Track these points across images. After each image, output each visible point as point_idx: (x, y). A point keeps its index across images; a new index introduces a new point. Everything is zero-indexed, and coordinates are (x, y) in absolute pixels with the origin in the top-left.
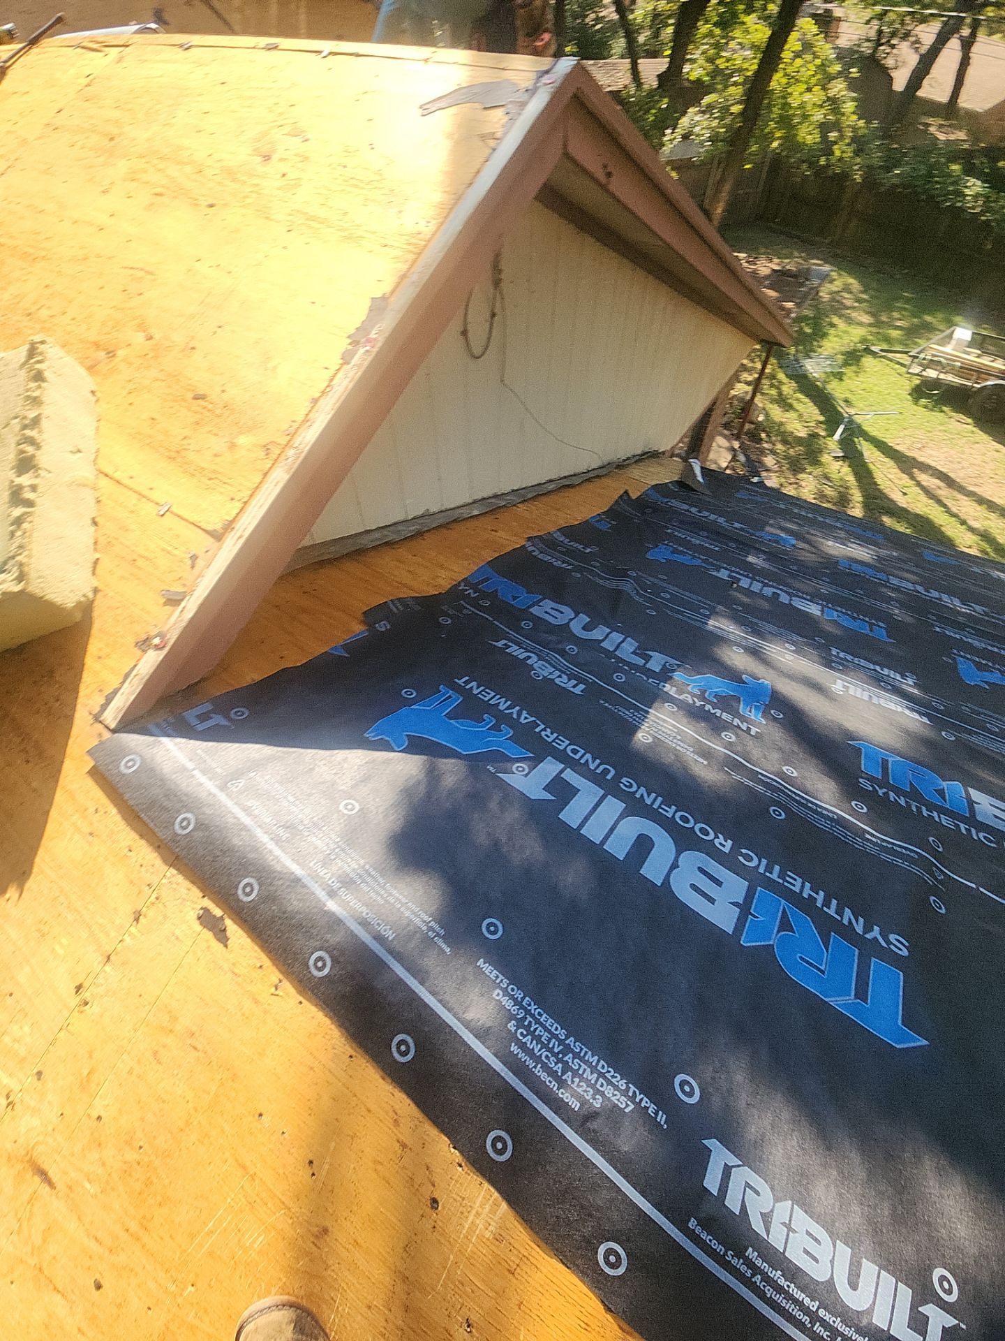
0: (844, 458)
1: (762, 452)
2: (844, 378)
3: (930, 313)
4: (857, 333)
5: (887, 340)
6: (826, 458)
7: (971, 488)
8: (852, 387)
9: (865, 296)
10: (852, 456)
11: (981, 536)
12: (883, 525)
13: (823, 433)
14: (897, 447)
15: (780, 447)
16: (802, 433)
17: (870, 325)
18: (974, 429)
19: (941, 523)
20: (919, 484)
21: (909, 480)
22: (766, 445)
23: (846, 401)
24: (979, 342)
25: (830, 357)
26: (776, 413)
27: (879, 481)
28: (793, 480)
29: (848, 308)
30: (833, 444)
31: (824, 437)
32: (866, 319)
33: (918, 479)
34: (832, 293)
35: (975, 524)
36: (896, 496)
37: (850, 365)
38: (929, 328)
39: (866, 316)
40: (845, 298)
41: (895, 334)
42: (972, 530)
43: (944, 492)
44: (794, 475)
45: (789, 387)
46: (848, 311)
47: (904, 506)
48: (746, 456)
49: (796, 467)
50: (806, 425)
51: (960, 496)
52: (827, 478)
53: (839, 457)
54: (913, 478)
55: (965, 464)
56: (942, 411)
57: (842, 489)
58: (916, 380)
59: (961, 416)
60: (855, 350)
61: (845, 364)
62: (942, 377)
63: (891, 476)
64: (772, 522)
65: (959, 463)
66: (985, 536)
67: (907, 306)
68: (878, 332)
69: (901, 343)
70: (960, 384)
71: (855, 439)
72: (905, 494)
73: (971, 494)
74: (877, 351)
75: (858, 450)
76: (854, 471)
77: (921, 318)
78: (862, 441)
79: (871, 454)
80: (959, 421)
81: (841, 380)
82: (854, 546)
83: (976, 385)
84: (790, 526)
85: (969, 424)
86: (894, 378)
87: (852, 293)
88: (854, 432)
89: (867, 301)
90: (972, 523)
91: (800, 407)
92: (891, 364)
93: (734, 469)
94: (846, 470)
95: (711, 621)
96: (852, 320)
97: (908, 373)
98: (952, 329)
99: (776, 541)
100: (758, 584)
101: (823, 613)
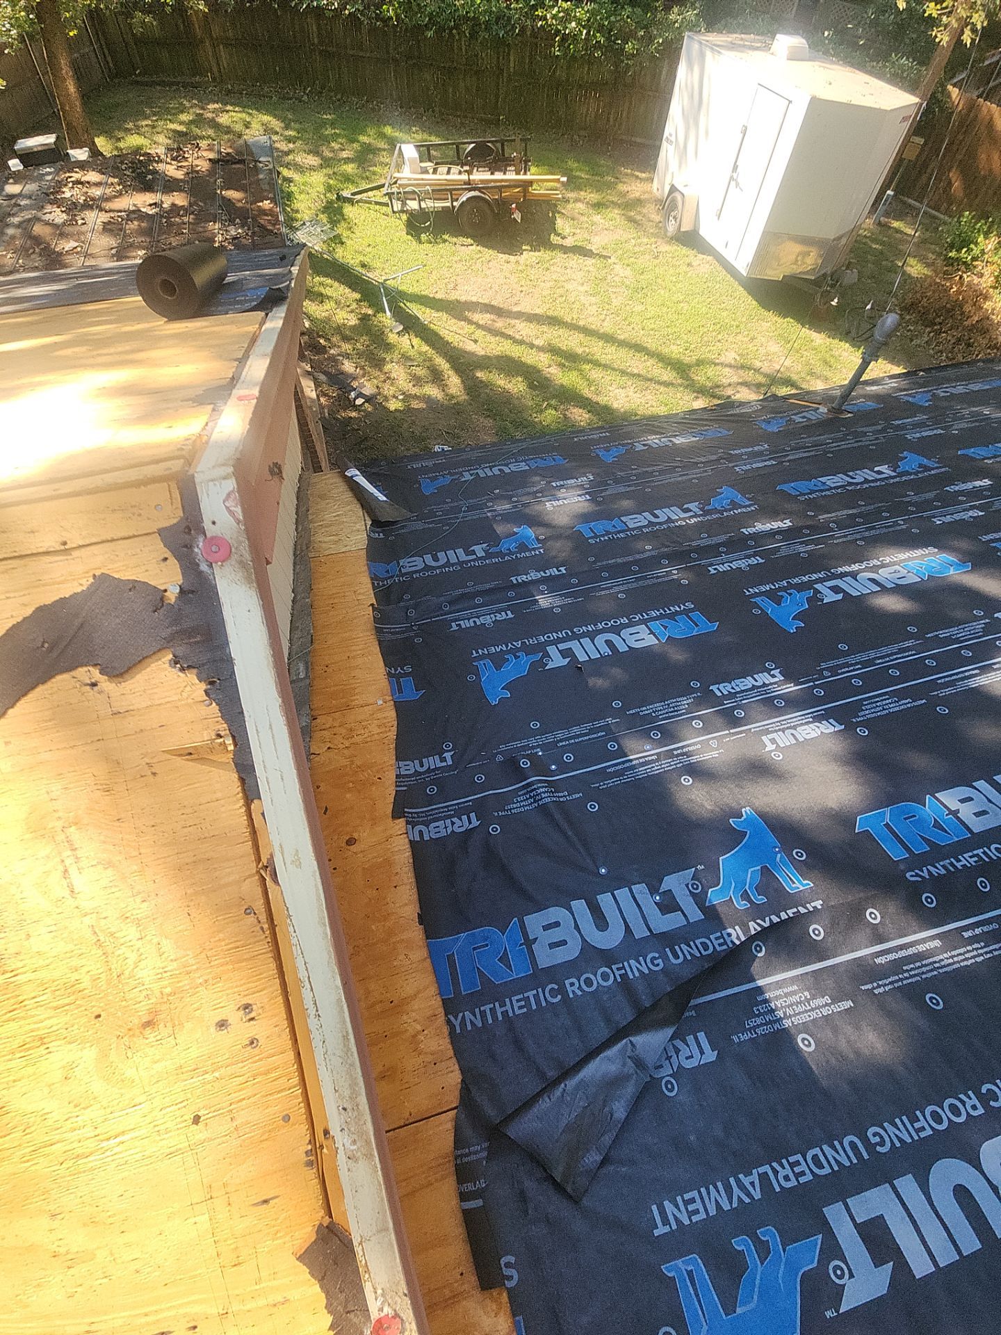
0: (406, 330)
1: (333, 359)
2: (344, 240)
3: (363, 132)
4: (318, 180)
5: (347, 179)
6: (392, 338)
7: (515, 309)
8: (357, 247)
9: (292, 133)
10: (411, 325)
11: (551, 351)
12: (481, 382)
13: (370, 312)
14: (438, 296)
15: (346, 347)
16: (353, 321)
17: (321, 166)
18: (479, 248)
19: (518, 355)
20: (478, 326)
21: (469, 326)
22: (332, 351)
23: (363, 266)
24: (426, 152)
25: (315, 221)
26: (316, 310)
27: (448, 339)
28: (383, 377)
29: (287, 153)
30: (387, 318)
32: (312, 160)
33: (474, 320)
35: (540, 342)
36: (470, 347)
37: (339, 221)
38: (368, 150)
39: (310, 157)
40: (275, 142)
41: (350, 168)
42: (540, 349)
43: (500, 324)
44: (380, 370)
46: (291, 157)
47: (483, 353)
48: (325, 373)
49: (375, 361)
50: (349, 309)
51: (513, 322)
52: (408, 358)
53: (402, 331)
54: (470, 322)
55: (496, 287)
56: (445, 241)
57: (427, 364)
58: (404, 217)
59: (461, 239)
60: (330, 203)
61: (334, 223)
62: (423, 205)
63: (454, 328)
64: (489, 514)
65: (491, 288)
66: (553, 350)
67: (337, 131)
68: (334, 173)
69: (363, 178)
70: (443, 207)
71: (402, 305)
72: (476, 341)
73: (519, 315)
74: (349, 196)
75: (410, 315)
76: (422, 339)
77: (358, 142)
78: (408, 304)
79: (424, 314)
80: (462, 245)
81: (343, 243)
82: (562, 493)
83: (455, 204)
84: (504, 507)
85: (472, 245)
86: (384, 221)
87: (277, 133)
88: (396, 299)
89: (298, 138)
90: (536, 342)
91: (328, 291)
92: (372, 206)
93: (325, 395)
94: (416, 341)
95: (631, 757)
96: (301, 167)
97: (394, 212)
98: (397, 148)
99: (523, 547)
100: (586, 641)
101: (654, 635)
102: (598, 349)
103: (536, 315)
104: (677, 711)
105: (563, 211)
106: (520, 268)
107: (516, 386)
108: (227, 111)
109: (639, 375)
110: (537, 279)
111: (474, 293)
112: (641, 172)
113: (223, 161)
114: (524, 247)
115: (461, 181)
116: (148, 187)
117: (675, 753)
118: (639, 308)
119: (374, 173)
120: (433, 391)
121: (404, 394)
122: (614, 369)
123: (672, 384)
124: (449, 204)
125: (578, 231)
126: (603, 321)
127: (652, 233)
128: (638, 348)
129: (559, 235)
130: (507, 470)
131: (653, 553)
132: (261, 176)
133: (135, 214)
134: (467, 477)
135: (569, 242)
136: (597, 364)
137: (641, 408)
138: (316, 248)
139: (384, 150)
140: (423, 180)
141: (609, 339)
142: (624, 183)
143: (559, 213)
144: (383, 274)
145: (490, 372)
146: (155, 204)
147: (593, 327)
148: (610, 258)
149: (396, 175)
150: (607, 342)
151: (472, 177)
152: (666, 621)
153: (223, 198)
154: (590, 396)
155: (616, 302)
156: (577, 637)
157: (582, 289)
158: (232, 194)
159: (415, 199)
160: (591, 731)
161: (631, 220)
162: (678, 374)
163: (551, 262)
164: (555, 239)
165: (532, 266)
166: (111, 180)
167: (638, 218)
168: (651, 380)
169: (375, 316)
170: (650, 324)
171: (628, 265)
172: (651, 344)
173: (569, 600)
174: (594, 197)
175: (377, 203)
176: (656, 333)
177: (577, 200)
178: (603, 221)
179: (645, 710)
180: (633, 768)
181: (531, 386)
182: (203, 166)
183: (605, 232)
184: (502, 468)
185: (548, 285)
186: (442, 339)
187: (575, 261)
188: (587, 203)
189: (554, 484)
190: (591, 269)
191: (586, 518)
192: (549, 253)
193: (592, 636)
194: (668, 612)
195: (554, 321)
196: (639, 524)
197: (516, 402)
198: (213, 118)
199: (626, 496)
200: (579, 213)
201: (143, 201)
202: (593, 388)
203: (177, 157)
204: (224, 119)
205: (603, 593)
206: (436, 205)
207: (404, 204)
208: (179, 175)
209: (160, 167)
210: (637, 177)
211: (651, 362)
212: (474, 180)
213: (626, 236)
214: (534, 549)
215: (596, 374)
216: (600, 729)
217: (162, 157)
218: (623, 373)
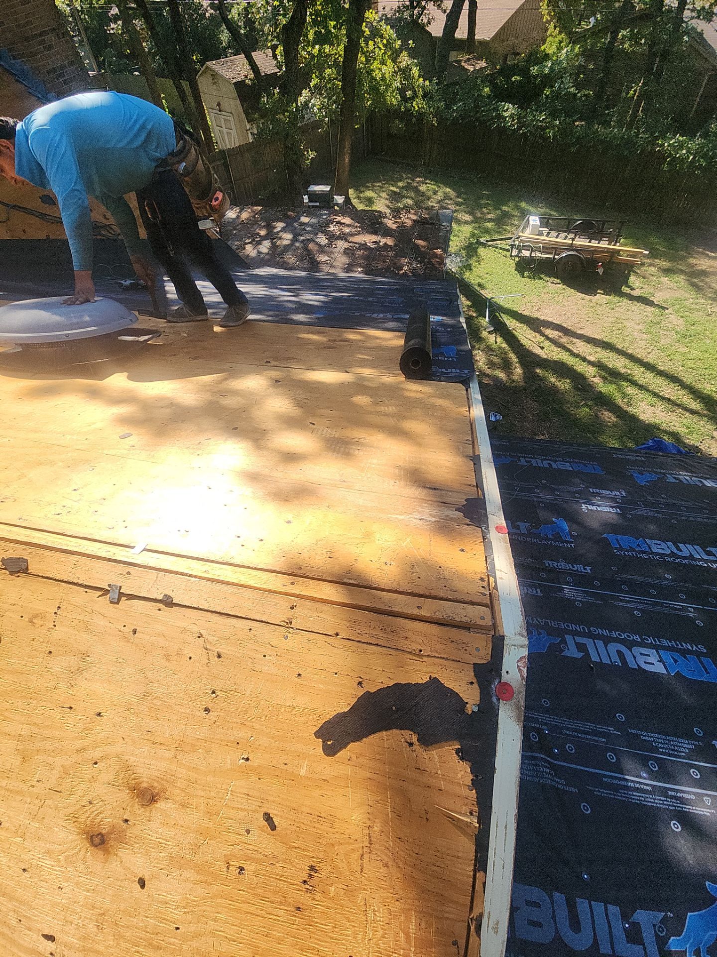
0: (495, 331)
2: (472, 268)
3: (506, 204)
4: (467, 230)
5: (487, 231)
6: (484, 334)
7: (579, 332)
8: (479, 273)
9: (460, 200)
10: (500, 328)
12: (538, 376)
13: (475, 315)
14: (524, 313)
17: (472, 222)
18: (564, 286)
19: (572, 363)
20: (548, 338)
21: (541, 337)
23: (480, 285)
24: (545, 222)
25: (457, 254)
27: (523, 342)
30: (485, 321)
32: (468, 218)
33: (546, 334)
34: (439, 202)
35: (591, 358)
36: (537, 351)
37: (473, 256)
38: (506, 215)
39: (468, 216)
40: (448, 204)
41: (490, 225)
42: (590, 363)
43: (564, 340)
46: (456, 214)
47: (546, 357)
51: (575, 340)
52: (491, 350)
53: (492, 331)
54: (543, 334)
55: (569, 314)
56: (542, 278)
57: (503, 356)
58: (517, 259)
59: (553, 279)
60: (471, 244)
61: (469, 256)
62: (533, 255)
63: (529, 337)
64: (535, 499)
65: (565, 314)
66: (600, 365)
67: (489, 202)
68: (479, 227)
69: (497, 232)
70: (546, 258)
71: (497, 314)
72: (542, 348)
73: (581, 337)
74: (485, 242)
75: (502, 322)
76: (504, 339)
77: (501, 209)
78: (502, 315)
79: (511, 323)
80: (553, 283)
81: (471, 269)
82: (596, 500)
83: (556, 257)
84: (547, 497)
85: (559, 284)
86: (502, 260)
87: (451, 199)
88: (495, 310)
89: (463, 203)
90: (588, 358)
92: (497, 250)
94: (499, 339)
95: (627, 777)
96: (460, 221)
97: (511, 256)
98: (527, 218)
99: (557, 537)
100: (600, 644)
101: (664, 663)
102: (638, 373)
103: (594, 338)
104: (677, 751)
105: (638, 271)
106: (591, 305)
107: (564, 385)
108: (426, 183)
109: (669, 400)
110: (603, 314)
111: (551, 316)
112: (711, 252)
113: (421, 222)
114: (599, 291)
115: (565, 243)
116: (374, 232)
117: (670, 793)
118: (685, 350)
119: (505, 230)
120: (501, 375)
121: (480, 371)
122: (648, 391)
123: (699, 413)
124: (551, 256)
125: (646, 286)
126: (649, 353)
127: (710, 297)
128: (674, 379)
129: (629, 287)
130: (554, 466)
131: (672, 583)
132: (441, 234)
133: (363, 246)
134: (523, 462)
135: (635, 293)
136: (634, 383)
137: (664, 425)
138: (453, 270)
139: (516, 216)
140: (538, 239)
141: (650, 367)
142: (695, 258)
143: (634, 272)
144: (491, 292)
145: (547, 371)
146: (376, 242)
147: (639, 356)
148: (667, 309)
149: (521, 234)
150: (648, 369)
151: (574, 242)
152: (676, 655)
153: (415, 244)
154: (621, 404)
155: (663, 341)
156: (594, 637)
157: (640, 327)
158: (421, 243)
159: (529, 250)
160: (594, 733)
161: (693, 285)
162: (706, 406)
163: (618, 305)
164: (625, 289)
165: (601, 305)
166: (357, 224)
167: (700, 284)
168: (679, 405)
169: (477, 318)
170: (690, 364)
171: (682, 317)
172: (688, 379)
173: (590, 599)
174: (665, 264)
175: (501, 248)
176: (694, 371)
177: (650, 265)
178: (669, 282)
179: (647, 736)
180: (628, 788)
181: (575, 387)
182: (409, 223)
183: (669, 290)
184: (551, 463)
185: (611, 320)
186: (519, 341)
187: (637, 307)
188: (659, 268)
189: (591, 490)
190: (649, 314)
191: (613, 528)
192: (618, 298)
193: (607, 641)
194: (680, 647)
195: (607, 346)
196: (661, 551)
197: (560, 396)
198: (417, 186)
199: (653, 521)
200: (651, 274)
201: (369, 239)
202: (625, 400)
203: (395, 216)
204: (423, 188)
205: (621, 604)
206: (542, 256)
207: (520, 252)
208: (394, 227)
209: (385, 221)
210: (707, 255)
211: (683, 392)
212: (576, 244)
213: (687, 295)
214: (567, 542)
215: (631, 390)
216: (604, 734)
217: (388, 215)
218: (656, 395)
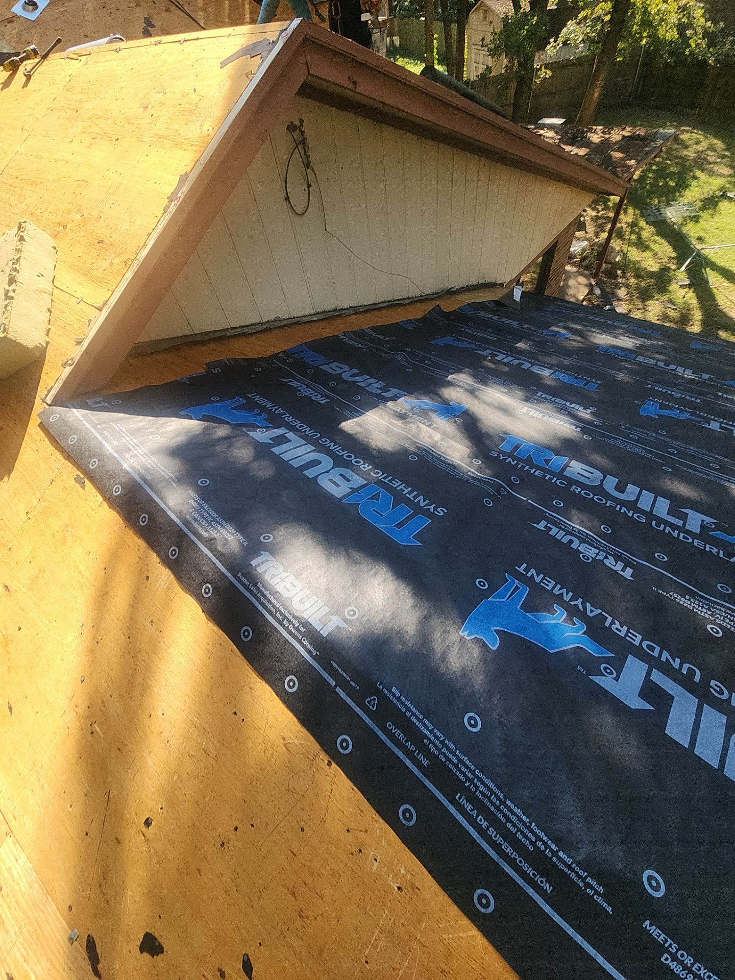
0: (689, 286)
2: (701, 220)
4: (718, 182)
6: (673, 287)
8: (706, 228)
9: (727, 153)
10: (698, 284)
13: (674, 267)
15: (633, 281)
16: (655, 268)
17: (730, 175)
22: (620, 280)
23: (700, 239)
25: (690, 204)
26: (634, 254)
27: (720, 302)
28: (641, 306)
29: (710, 163)
30: (682, 276)
31: (674, 270)
32: (726, 171)
34: (698, 152)
36: (734, 314)
37: (708, 209)
39: (727, 169)
40: (709, 156)
44: (643, 302)
45: (647, 232)
46: (712, 166)
48: (602, 290)
49: (645, 295)
50: (660, 261)
52: (672, 303)
53: (686, 285)
57: (684, 311)
60: (713, 197)
61: (703, 208)
71: (702, 268)
75: (705, 279)
76: (698, 295)
78: (708, 270)
81: (697, 222)
88: (702, 264)
91: (655, 247)
93: (589, 301)
94: (691, 295)
96: (713, 173)
113: (631, 138)
132: (646, 149)
138: (673, 220)
153: (609, 155)
158: (616, 154)
182: (616, 138)
186: (715, 302)
204: (685, 137)
208: (597, 140)
